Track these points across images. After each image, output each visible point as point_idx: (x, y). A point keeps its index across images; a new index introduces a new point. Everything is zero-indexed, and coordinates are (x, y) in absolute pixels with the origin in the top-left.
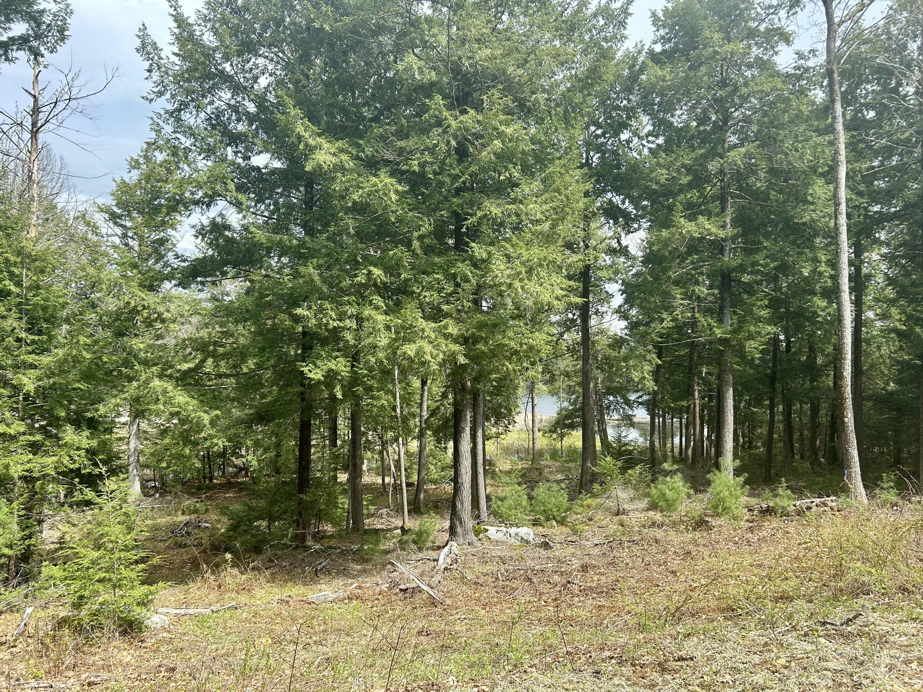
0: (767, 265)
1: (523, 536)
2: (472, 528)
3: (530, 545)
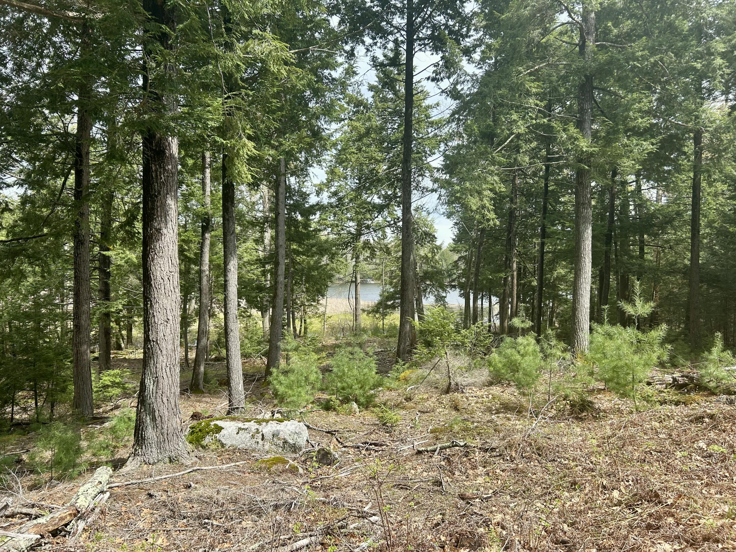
1: (287, 438)
2: (180, 429)
3: (298, 455)
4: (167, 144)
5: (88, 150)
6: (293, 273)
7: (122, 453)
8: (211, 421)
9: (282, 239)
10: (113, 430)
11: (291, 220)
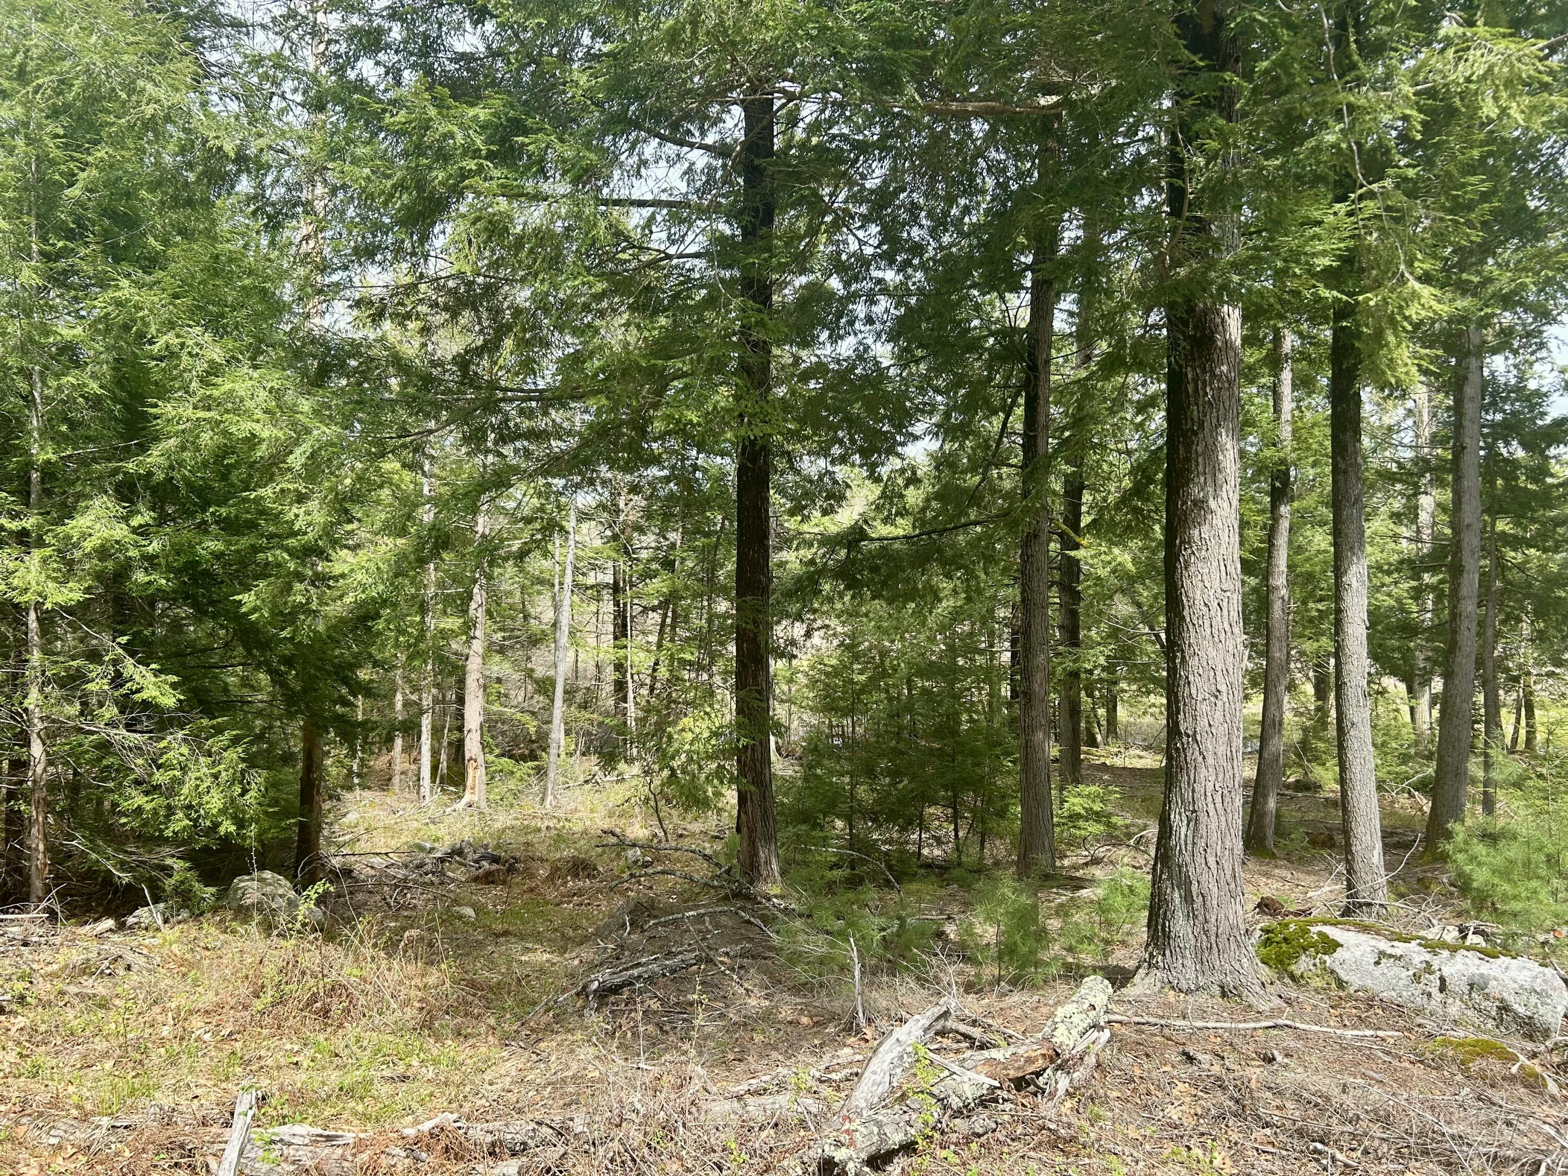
1: (1511, 999)
2: (1243, 927)
3: (1542, 1048)
4: (1219, 320)
5: (1049, 354)
6: (1503, 592)
7: (1121, 958)
8: (1311, 923)
9: (1472, 509)
10: (1102, 907)
11: (1496, 462)
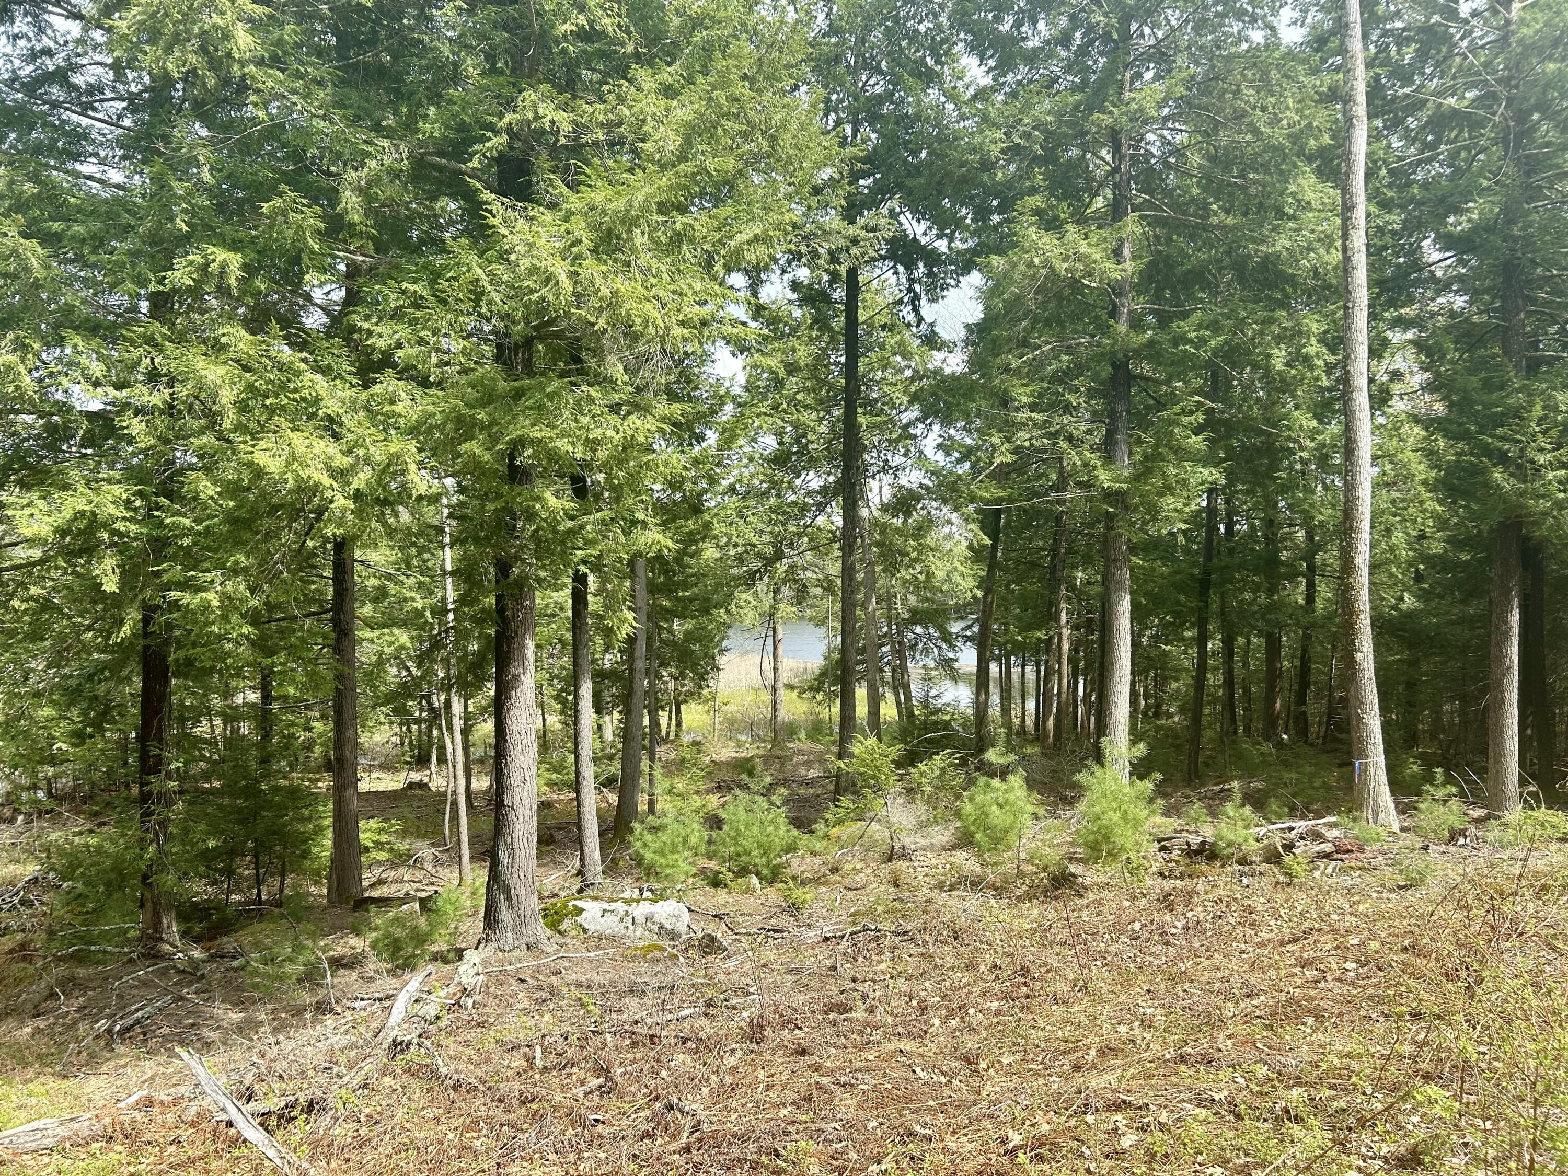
0: (1203, 341)
1: (664, 922)
3: (677, 942)
8: (566, 901)
